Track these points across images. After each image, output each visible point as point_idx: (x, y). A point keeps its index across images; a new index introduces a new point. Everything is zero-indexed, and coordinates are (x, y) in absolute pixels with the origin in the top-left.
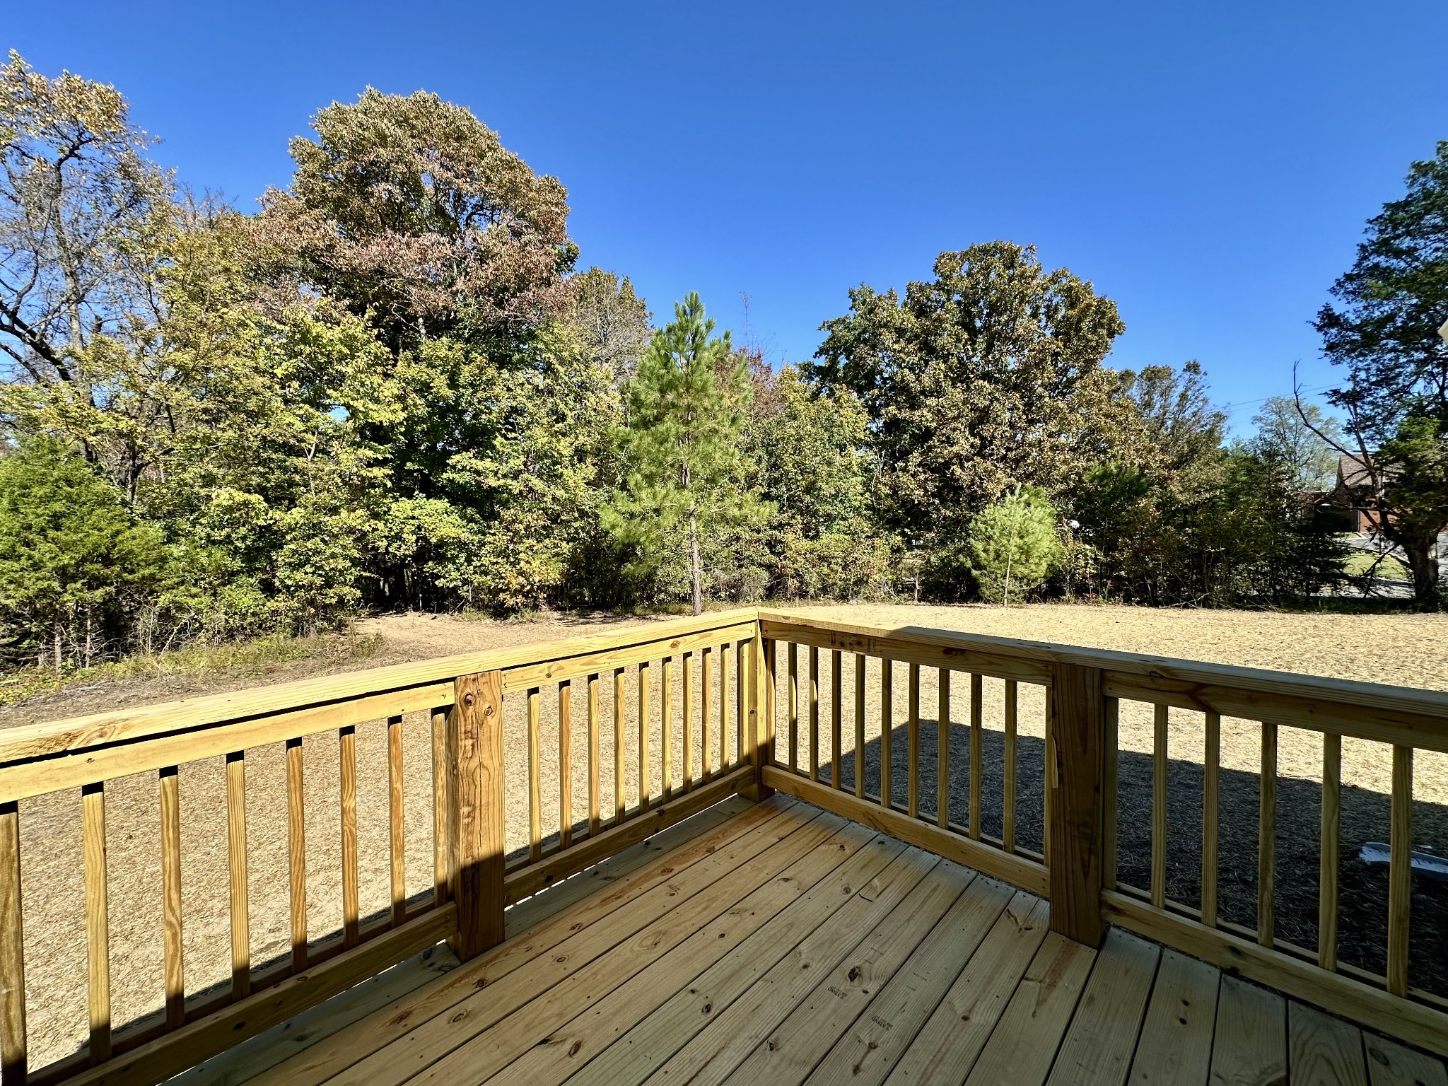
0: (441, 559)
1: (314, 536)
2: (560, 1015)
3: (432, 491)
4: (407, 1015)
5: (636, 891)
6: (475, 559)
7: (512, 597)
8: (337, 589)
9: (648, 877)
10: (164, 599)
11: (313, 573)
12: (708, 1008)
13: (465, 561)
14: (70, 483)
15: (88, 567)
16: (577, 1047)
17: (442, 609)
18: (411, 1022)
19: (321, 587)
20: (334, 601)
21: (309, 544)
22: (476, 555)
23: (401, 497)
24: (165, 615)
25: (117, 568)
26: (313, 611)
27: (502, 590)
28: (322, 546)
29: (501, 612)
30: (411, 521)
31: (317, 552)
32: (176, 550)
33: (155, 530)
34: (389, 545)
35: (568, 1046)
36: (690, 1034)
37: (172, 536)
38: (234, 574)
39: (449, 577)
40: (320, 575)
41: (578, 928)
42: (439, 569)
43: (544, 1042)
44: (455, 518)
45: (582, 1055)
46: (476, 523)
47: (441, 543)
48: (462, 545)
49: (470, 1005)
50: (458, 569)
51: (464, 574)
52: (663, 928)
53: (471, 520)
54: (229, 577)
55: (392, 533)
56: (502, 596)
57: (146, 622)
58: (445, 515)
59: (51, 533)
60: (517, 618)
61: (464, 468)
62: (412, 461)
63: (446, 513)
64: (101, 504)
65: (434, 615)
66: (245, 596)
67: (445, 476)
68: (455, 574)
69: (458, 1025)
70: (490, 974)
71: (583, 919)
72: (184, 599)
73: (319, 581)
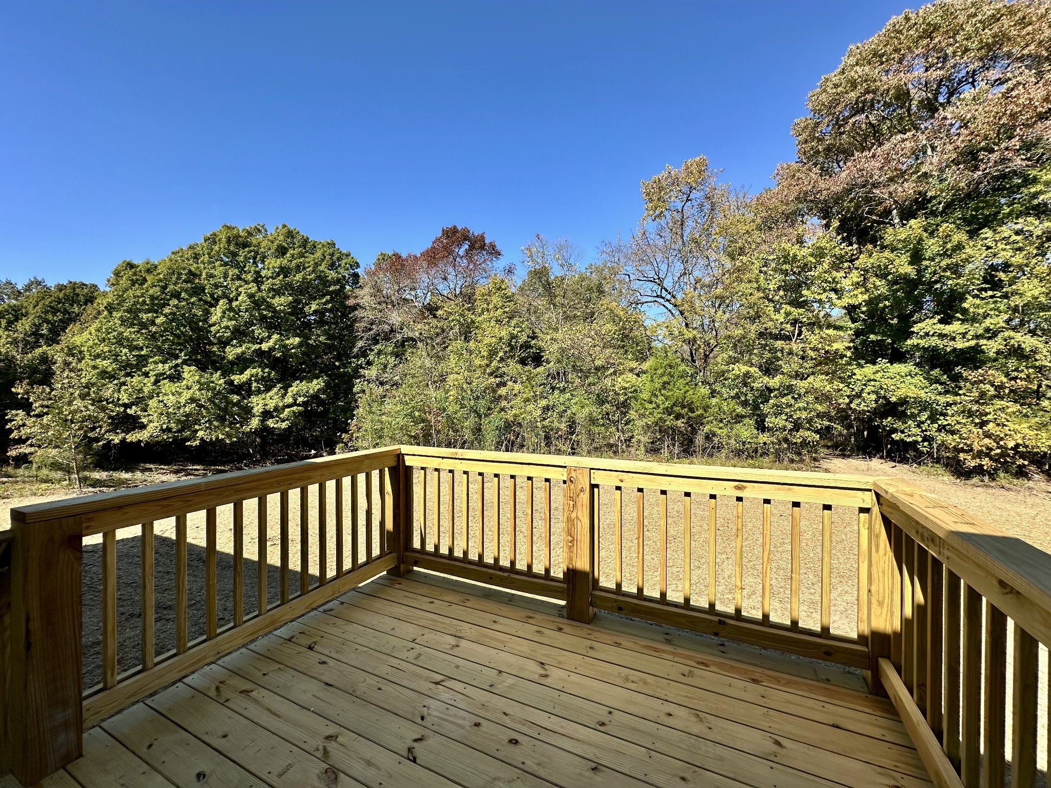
0: (902, 416)
1: (787, 394)
2: (560, 663)
3: (898, 357)
4: (532, 618)
5: (670, 657)
6: (942, 418)
7: (973, 458)
8: (802, 433)
9: (689, 658)
10: (707, 429)
11: (786, 420)
12: (603, 724)
13: (929, 418)
14: (671, 367)
15: (675, 408)
16: (546, 676)
17: (904, 460)
18: (530, 621)
19: (791, 430)
20: (799, 441)
21: (783, 400)
22: (942, 414)
23: (866, 363)
24: (708, 438)
25: (686, 410)
26: (786, 446)
27: (962, 450)
28: (793, 401)
29: (961, 472)
30: (873, 383)
31: (789, 406)
32: (714, 401)
33: (704, 391)
34: (851, 402)
35: (543, 672)
36: (579, 721)
37: (713, 393)
38: (743, 417)
39: (909, 432)
40: (791, 422)
41: (618, 645)
42: (899, 425)
43: (542, 663)
44: (919, 380)
45: (543, 681)
46: (941, 384)
47: (904, 401)
48: (925, 406)
49: (547, 632)
50: (918, 426)
51: (926, 431)
52: (649, 680)
53: (937, 381)
54: (739, 418)
55: (854, 393)
56: (962, 456)
57: (699, 440)
58: (909, 377)
59: (663, 392)
60: (982, 481)
61: (927, 334)
62: (876, 334)
63: (910, 375)
64: (682, 377)
65: (894, 464)
66: (746, 431)
67: (909, 342)
68: (915, 430)
69: (536, 634)
70: (567, 629)
71: (625, 643)
72: (715, 429)
73: (790, 426)
